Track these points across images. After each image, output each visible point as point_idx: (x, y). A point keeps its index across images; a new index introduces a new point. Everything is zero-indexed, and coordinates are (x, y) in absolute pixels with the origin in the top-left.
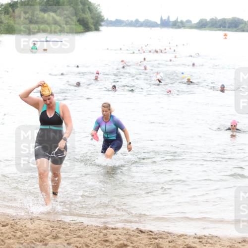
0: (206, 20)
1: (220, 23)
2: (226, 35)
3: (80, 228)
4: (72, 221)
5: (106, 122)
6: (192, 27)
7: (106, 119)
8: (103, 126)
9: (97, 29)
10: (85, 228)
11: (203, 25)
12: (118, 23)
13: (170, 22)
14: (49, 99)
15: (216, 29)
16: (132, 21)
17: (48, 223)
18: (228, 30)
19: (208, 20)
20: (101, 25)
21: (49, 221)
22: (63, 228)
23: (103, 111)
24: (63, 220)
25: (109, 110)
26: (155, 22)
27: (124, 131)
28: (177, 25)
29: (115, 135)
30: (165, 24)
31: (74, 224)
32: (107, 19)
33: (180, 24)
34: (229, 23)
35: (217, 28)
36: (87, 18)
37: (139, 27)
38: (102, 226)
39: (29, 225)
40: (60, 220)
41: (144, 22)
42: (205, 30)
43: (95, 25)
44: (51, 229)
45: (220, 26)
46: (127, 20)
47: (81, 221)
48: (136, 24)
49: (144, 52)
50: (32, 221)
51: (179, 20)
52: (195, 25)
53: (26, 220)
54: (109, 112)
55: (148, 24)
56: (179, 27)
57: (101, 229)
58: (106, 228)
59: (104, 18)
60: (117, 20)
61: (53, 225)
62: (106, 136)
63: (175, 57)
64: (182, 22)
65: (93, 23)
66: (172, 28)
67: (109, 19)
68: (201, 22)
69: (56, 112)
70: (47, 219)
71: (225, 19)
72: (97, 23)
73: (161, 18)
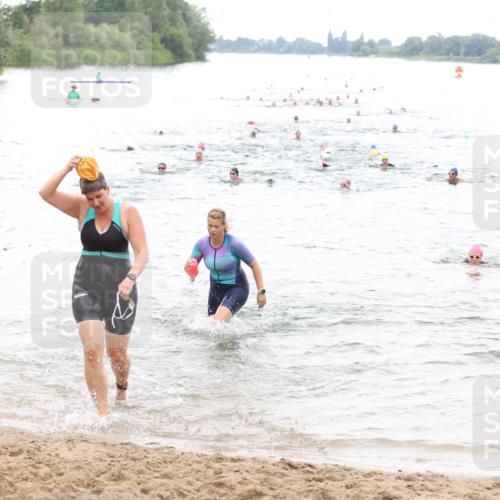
0: (420, 39)
1: (447, 46)
2: (459, 70)
3: (168, 459)
5: (216, 250)
6: (392, 53)
7: (216, 242)
8: (210, 258)
9: (200, 58)
10: (178, 458)
11: (413, 49)
12: (243, 45)
13: (348, 42)
14: (99, 197)
15: (439, 57)
16: (270, 42)
17: (102, 449)
19: (424, 39)
20: (209, 50)
21: (105, 444)
22: (134, 459)
23: (210, 226)
24: (133, 442)
25: (224, 223)
26: (317, 43)
27: (251, 267)
28: (362, 49)
29: (234, 275)
30: (338, 47)
31: (156, 450)
32: (221, 37)
33: (367, 48)
34: (467, 46)
35: (441, 55)
36: (180, 36)
38: (211, 454)
39: (65, 454)
40: (126, 442)
41: (294, 43)
43: (196, 50)
44: (109, 460)
45: (448, 52)
46: (261, 40)
48: (280, 47)
50: (70, 444)
51: (366, 40)
52: (398, 50)
53: (59, 443)
54: (221, 228)
55: (304, 48)
56: (366, 54)
57: (209, 460)
58: (220, 459)
59: (214, 37)
60: (240, 39)
61: (112, 453)
62: (216, 277)
63: (358, 114)
64: (371, 44)
65: (193, 44)
66: (351, 55)
67: (225, 38)
68: (411, 42)
69: (113, 223)
70: (100, 441)
71: (458, 38)
72: (200, 46)
73: (330, 35)
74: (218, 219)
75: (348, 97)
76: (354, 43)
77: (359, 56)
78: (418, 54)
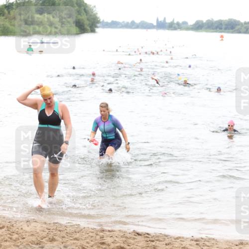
0: (203, 21)
1: (216, 25)
2: (222, 37)
3: (77, 231)
4: (69, 223)
5: (104, 122)
6: (188, 29)
7: (104, 118)
8: (102, 126)
9: (93, 31)
10: (82, 230)
11: (199, 27)
12: (114, 25)
13: (166, 23)
14: (50, 99)
15: (212, 30)
16: (128, 23)
17: (44, 226)
18: (224, 32)
19: (204, 21)
20: (97, 27)
21: (45, 223)
22: (60, 231)
23: (101, 111)
24: (59, 222)
25: (107, 109)
26: (151, 24)
27: (121, 132)
28: (173, 26)
29: (114, 134)
30: (161, 25)
31: (71, 226)
32: (103, 21)
33: (176, 26)
34: (226, 25)
35: (213, 29)
36: (82, 20)
38: (98, 228)
39: (26, 228)
41: (140, 23)
42: (201, 31)
43: (91, 27)
44: (47, 231)
45: (216, 28)
46: (123, 22)
47: (77, 224)
48: (132, 25)
50: (28, 223)
51: (175, 22)
52: (191, 27)
53: (22, 223)
54: (107, 111)
55: (145, 26)
56: (175, 29)
57: (97, 231)
58: (103, 231)
59: (100, 20)
60: (113, 22)
61: (49, 227)
62: (105, 136)
63: (172, 59)
64: (178, 24)
65: (89, 24)
66: (168, 29)
67: (105, 21)
68: (198, 23)
69: (54, 111)
70: (43, 222)
71: (221, 21)
72: (93, 25)
73: (157, 20)
74: (104, 107)
75: (166, 50)
76: (169, 23)
77: (172, 30)
78: (201, 29)
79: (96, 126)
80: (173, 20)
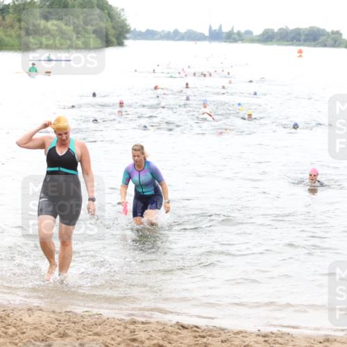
0: (273, 30)
1: (292, 35)
2: (300, 52)
3: (98, 322)
4: (86, 312)
5: (139, 172)
6: (253, 40)
7: (139, 166)
8: (136, 177)
9: (120, 44)
10: (104, 321)
11: (268, 38)
12: (150, 35)
13: (223, 33)
14: (66, 133)
15: (287, 43)
16: (169, 33)
17: (52, 315)
18: (303, 45)
19: (276, 30)
20: (126, 38)
21: (54, 312)
22: (74, 323)
23: (134, 156)
24: (73, 311)
25: (143, 153)
26: (201, 34)
28: (232, 37)
29: (153, 188)
30: (216, 36)
31: (90, 316)
32: (135, 29)
33: (236, 36)
34: (306, 35)
35: (288, 41)
37: (179, 40)
38: (128, 319)
39: (26, 319)
40: (69, 310)
41: (185, 33)
42: (271, 45)
43: (117, 38)
44: (57, 323)
45: (292, 39)
46: (163, 31)
47: (99, 313)
48: (175, 36)
49: (186, 76)
50: (30, 312)
51: (235, 31)
52: (258, 38)
53: (22, 311)
54: (142, 157)
55: (193, 36)
56: (235, 41)
57: (126, 323)
58: (134, 322)
59: (130, 29)
60: (148, 31)
61: (59, 318)
62: (140, 190)
63: (230, 82)
64: (239, 34)
65: (115, 34)
66: (225, 42)
67: (138, 30)
68: (267, 33)
69: (69, 149)
70: (51, 310)
71: (299, 29)
72: (120, 35)
73: (210, 28)
74: (139, 151)
76: (226, 33)
78: (272, 41)
79: (128, 176)
80: (233, 28)
